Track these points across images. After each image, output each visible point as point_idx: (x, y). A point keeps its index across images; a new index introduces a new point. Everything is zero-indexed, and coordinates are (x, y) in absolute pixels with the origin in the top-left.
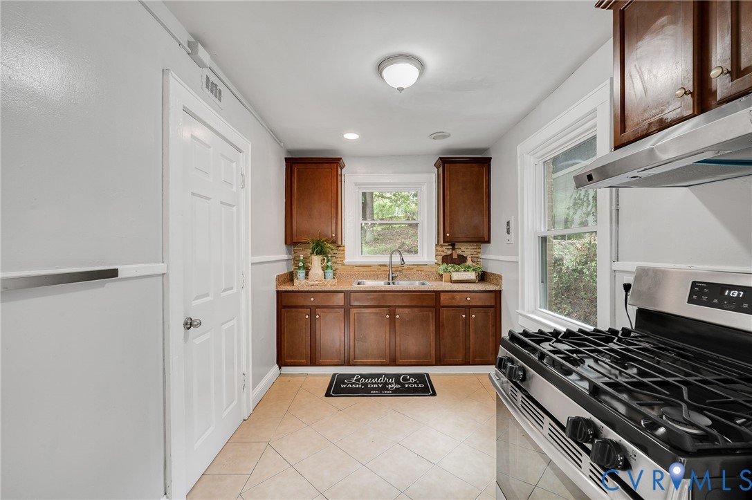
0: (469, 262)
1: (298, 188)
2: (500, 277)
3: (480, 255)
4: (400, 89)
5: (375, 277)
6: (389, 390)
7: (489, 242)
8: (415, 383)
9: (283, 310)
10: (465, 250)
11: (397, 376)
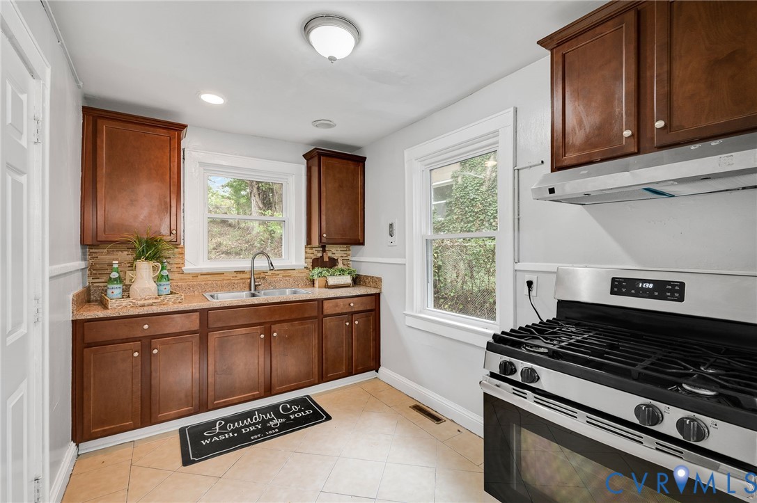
0: (340, 266)
1: (109, 158)
2: (380, 280)
3: (349, 258)
4: (332, 59)
5: (231, 287)
6: (274, 429)
7: (363, 244)
8: (300, 411)
9: (85, 350)
10: (335, 252)
11: (274, 408)
